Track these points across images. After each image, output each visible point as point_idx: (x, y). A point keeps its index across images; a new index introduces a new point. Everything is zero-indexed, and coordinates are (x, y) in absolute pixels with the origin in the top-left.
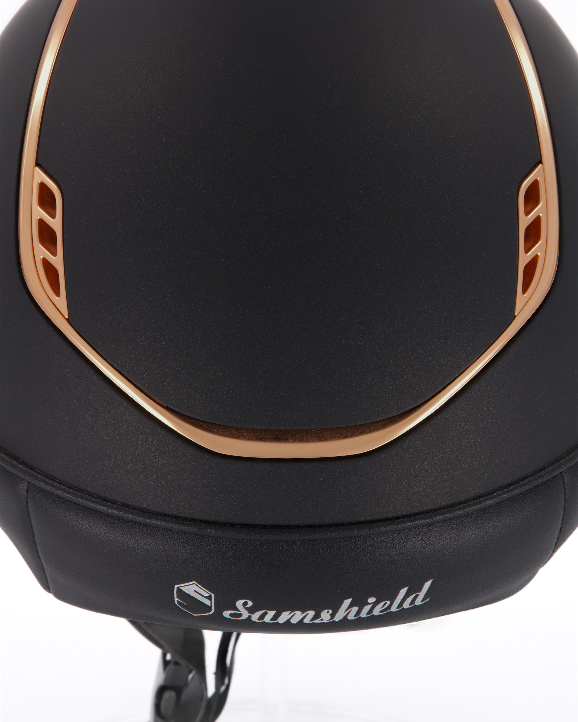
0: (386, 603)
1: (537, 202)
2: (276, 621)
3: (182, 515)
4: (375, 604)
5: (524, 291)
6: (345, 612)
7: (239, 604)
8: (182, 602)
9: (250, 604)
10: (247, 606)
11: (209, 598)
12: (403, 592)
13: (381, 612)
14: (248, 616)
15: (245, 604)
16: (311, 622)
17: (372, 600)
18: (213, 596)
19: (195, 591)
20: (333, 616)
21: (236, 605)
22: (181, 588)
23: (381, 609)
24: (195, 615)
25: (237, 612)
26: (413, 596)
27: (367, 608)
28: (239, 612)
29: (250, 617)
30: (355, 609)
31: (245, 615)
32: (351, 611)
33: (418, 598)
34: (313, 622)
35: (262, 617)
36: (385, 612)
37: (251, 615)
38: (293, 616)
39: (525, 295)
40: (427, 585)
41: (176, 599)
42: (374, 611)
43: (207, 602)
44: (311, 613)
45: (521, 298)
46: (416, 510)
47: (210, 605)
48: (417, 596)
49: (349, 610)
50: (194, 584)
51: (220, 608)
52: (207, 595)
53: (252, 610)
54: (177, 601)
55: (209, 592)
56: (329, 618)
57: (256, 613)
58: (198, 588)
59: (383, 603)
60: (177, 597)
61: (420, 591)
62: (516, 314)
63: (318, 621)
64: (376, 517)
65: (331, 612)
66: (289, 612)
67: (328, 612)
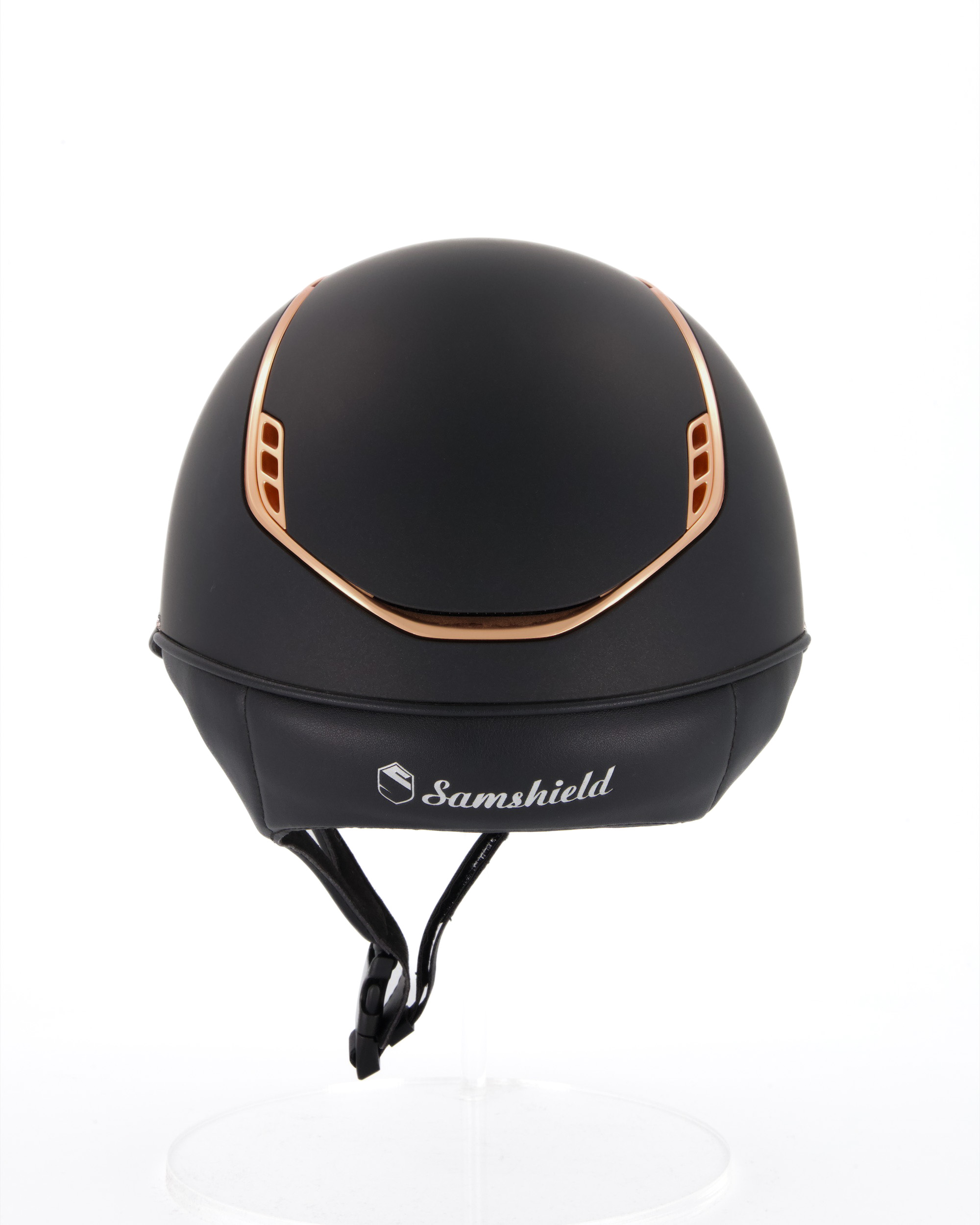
0: (572, 788)
1: (704, 441)
2: (471, 806)
3: (385, 696)
4: (563, 788)
5: (695, 510)
6: (535, 795)
7: (437, 785)
8: (384, 788)
9: (447, 785)
10: (445, 788)
11: (409, 780)
12: (588, 776)
13: (568, 798)
14: (445, 800)
15: (443, 785)
16: (504, 807)
17: (559, 783)
18: (413, 777)
19: (397, 773)
20: (524, 799)
21: (435, 787)
22: (384, 771)
23: (568, 796)
24: (396, 803)
25: (435, 796)
26: (597, 783)
27: (555, 793)
28: (437, 796)
29: (447, 801)
30: (544, 793)
31: (443, 798)
32: (541, 795)
33: (602, 786)
34: (505, 807)
35: (458, 801)
36: (572, 800)
37: (448, 798)
38: (487, 799)
39: (696, 513)
40: (611, 771)
41: (379, 785)
42: (562, 797)
43: (407, 785)
44: (504, 796)
45: (691, 516)
46: (599, 695)
47: (410, 789)
48: (601, 784)
49: (539, 794)
50: (396, 765)
51: (420, 793)
52: (407, 776)
53: (449, 793)
54: (381, 788)
55: (410, 774)
56: (520, 802)
57: (453, 796)
58: (400, 769)
59: (570, 788)
60: (381, 783)
61: (604, 779)
62: (687, 528)
63: (509, 806)
64: (563, 698)
65: (522, 795)
66: (483, 794)
67: (519, 795)
